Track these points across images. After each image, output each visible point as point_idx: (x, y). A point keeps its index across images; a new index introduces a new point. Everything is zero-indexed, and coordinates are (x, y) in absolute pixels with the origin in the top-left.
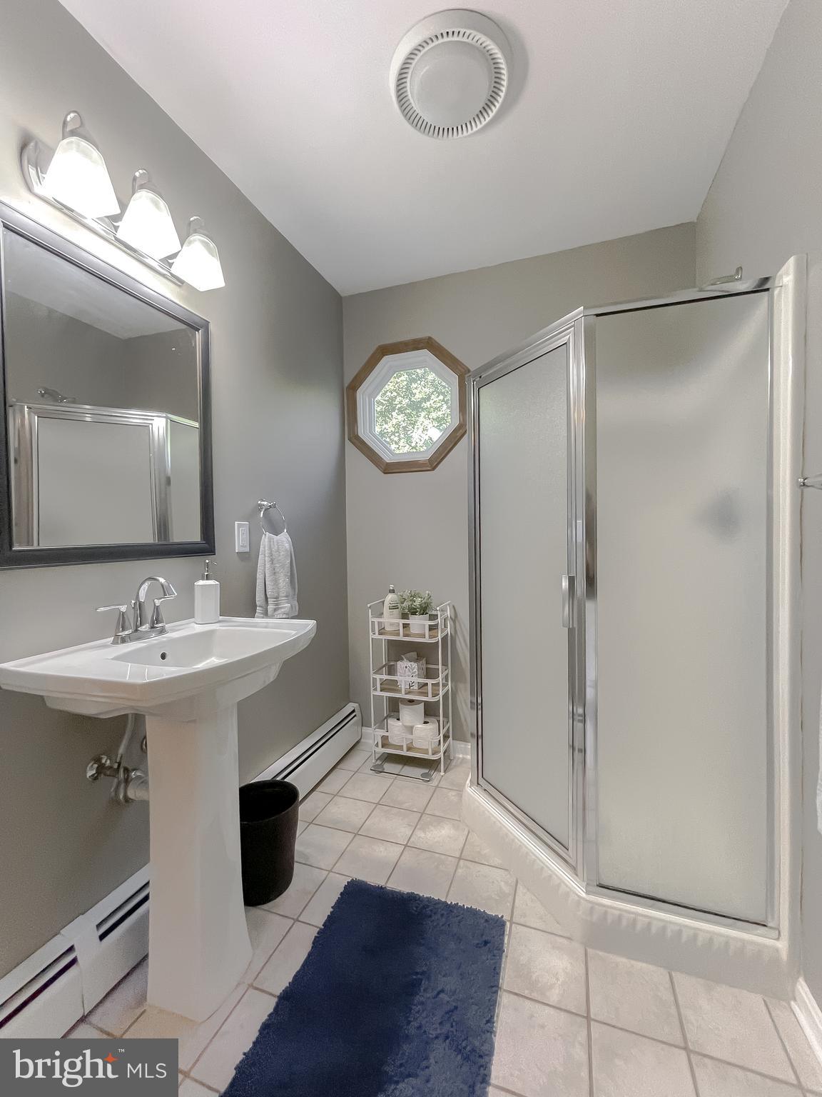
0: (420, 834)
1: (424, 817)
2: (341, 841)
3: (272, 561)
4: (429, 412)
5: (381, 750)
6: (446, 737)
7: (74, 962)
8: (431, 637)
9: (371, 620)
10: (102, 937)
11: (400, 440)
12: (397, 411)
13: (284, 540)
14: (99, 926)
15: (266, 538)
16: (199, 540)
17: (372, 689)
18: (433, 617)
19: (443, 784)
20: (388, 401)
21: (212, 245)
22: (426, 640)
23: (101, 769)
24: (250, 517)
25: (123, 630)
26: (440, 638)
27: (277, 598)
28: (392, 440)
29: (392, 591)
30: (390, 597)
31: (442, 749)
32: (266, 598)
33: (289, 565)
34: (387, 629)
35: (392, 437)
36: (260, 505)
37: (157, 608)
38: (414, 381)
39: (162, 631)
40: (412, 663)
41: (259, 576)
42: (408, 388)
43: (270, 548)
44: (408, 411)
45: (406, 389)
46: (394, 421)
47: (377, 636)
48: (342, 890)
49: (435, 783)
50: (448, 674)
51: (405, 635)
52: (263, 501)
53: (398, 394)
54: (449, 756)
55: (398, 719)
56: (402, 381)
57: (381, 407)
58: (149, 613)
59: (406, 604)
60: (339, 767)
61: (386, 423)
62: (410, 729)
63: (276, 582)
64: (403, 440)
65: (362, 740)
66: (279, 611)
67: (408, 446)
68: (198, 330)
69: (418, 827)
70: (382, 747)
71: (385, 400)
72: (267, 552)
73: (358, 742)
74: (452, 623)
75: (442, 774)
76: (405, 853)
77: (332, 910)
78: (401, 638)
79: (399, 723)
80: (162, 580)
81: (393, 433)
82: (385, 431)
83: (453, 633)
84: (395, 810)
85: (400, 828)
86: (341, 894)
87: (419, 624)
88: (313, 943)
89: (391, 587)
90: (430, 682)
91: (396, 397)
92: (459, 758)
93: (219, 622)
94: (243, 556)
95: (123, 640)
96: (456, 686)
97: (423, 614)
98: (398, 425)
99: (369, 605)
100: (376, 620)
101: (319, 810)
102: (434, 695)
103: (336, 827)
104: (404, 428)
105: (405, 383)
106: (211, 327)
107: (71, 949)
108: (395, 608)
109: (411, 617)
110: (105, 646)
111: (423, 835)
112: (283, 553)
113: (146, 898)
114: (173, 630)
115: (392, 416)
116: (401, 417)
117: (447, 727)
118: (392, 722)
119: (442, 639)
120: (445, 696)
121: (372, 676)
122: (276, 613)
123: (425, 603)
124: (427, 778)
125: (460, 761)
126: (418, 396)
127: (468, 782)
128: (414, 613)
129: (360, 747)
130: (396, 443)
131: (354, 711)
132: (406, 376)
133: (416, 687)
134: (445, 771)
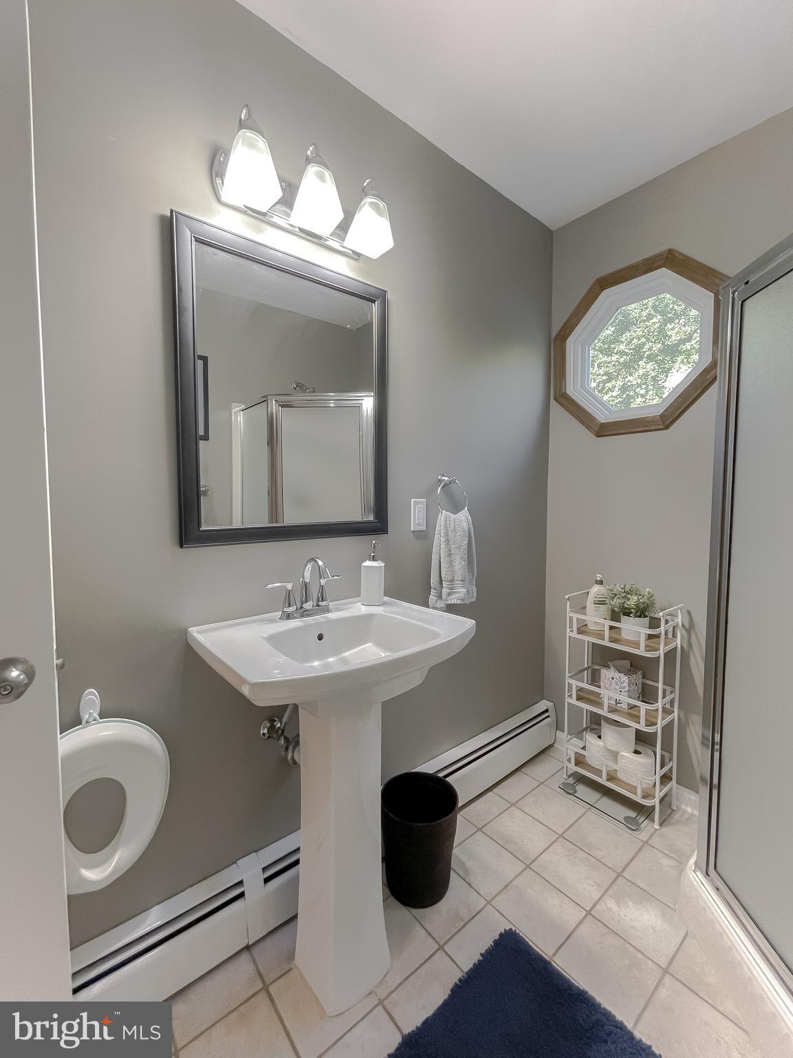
0: (610, 903)
1: (620, 881)
2: (508, 868)
3: (447, 541)
4: (689, 355)
5: (573, 768)
6: (666, 779)
7: (242, 895)
8: (649, 648)
9: (569, 614)
10: (267, 880)
11: (647, 392)
12: (644, 360)
13: (463, 518)
14: (264, 869)
15: (443, 516)
16: (372, 519)
17: (567, 694)
18: (654, 623)
19: (655, 841)
20: (634, 349)
21: (381, 204)
22: (641, 652)
23: (272, 728)
24: (428, 494)
25: (289, 606)
26: (662, 652)
27: (452, 581)
28: (637, 394)
29: (601, 583)
30: (596, 589)
31: (659, 794)
32: (441, 581)
33: (466, 547)
34: (591, 627)
35: (637, 390)
36: (440, 481)
37: (322, 587)
38: (671, 320)
39: (327, 610)
40: (622, 675)
41: (435, 557)
42: (662, 331)
43: (446, 527)
44: (659, 358)
45: (658, 332)
46: (641, 372)
47: (575, 635)
48: (497, 937)
49: (643, 836)
50: (674, 698)
51: (612, 640)
52: (444, 476)
53: (648, 340)
54: (670, 804)
55: (600, 737)
56: (654, 323)
57: (625, 357)
58: (314, 592)
59: (617, 602)
60: (523, 770)
61: (631, 375)
62: (615, 755)
63: (451, 563)
64: (651, 393)
65: (556, 745)
66: (454, 596)
67: (657, 399)
68: (374, 302)
69: (609, 892)
70: (576, 764)
71: (630, 349)
72: (442, 531)
73: (551, 746)
74: (685, 634)
75: (656, 826)
76: (586, 924)
77: (481, 958)
78: (606, 643)
79: (600, 743)
80: (320, 563)
81: (639, 386)
82: (629, 384)
83: (685, 646)
84: (582, 854)
85: (585, 884)
86: (495, 942)
87: (633, 630)
88: (452, 990)
89: (599, 577)
90: (643, 707)
91: (644, 344)
92: (686, 812)
93: (384, 604)
94: (418, 534)
95: (289, 616)
96: (686, 717)
97: (640, 617)
98: (646, 375)
99: (567, 597)
100: (575, 616)
101: (492, 817)
102: (650, 723)
103: (505, 844)
104: (654, 378)
105: (657, 325)
106: (389, 296)
107: (240, 883)
108: (602, 603)
109: (624, 618)
110: (272, 621)
111: (614, 907)
112: (459, 533)
113: (297, 862)
114: (337, 610)
115: (639, 366)
116: (650, 366)
117: (669, 766)
118: (590, 738)
119: (666, 654)
120: (667, 729)
121: (568, 680)
122: (450, 597)
123: (644, 603)
124: (632, 825)
125: (686, 816)
126: (675, 338)
127: (692, 861)
128: (628, 614)
129: (551, 752)
130: (642, 396)
131: (547, 711)
132: (659, 317)
133: (625, 706)
134: (661, 824)
